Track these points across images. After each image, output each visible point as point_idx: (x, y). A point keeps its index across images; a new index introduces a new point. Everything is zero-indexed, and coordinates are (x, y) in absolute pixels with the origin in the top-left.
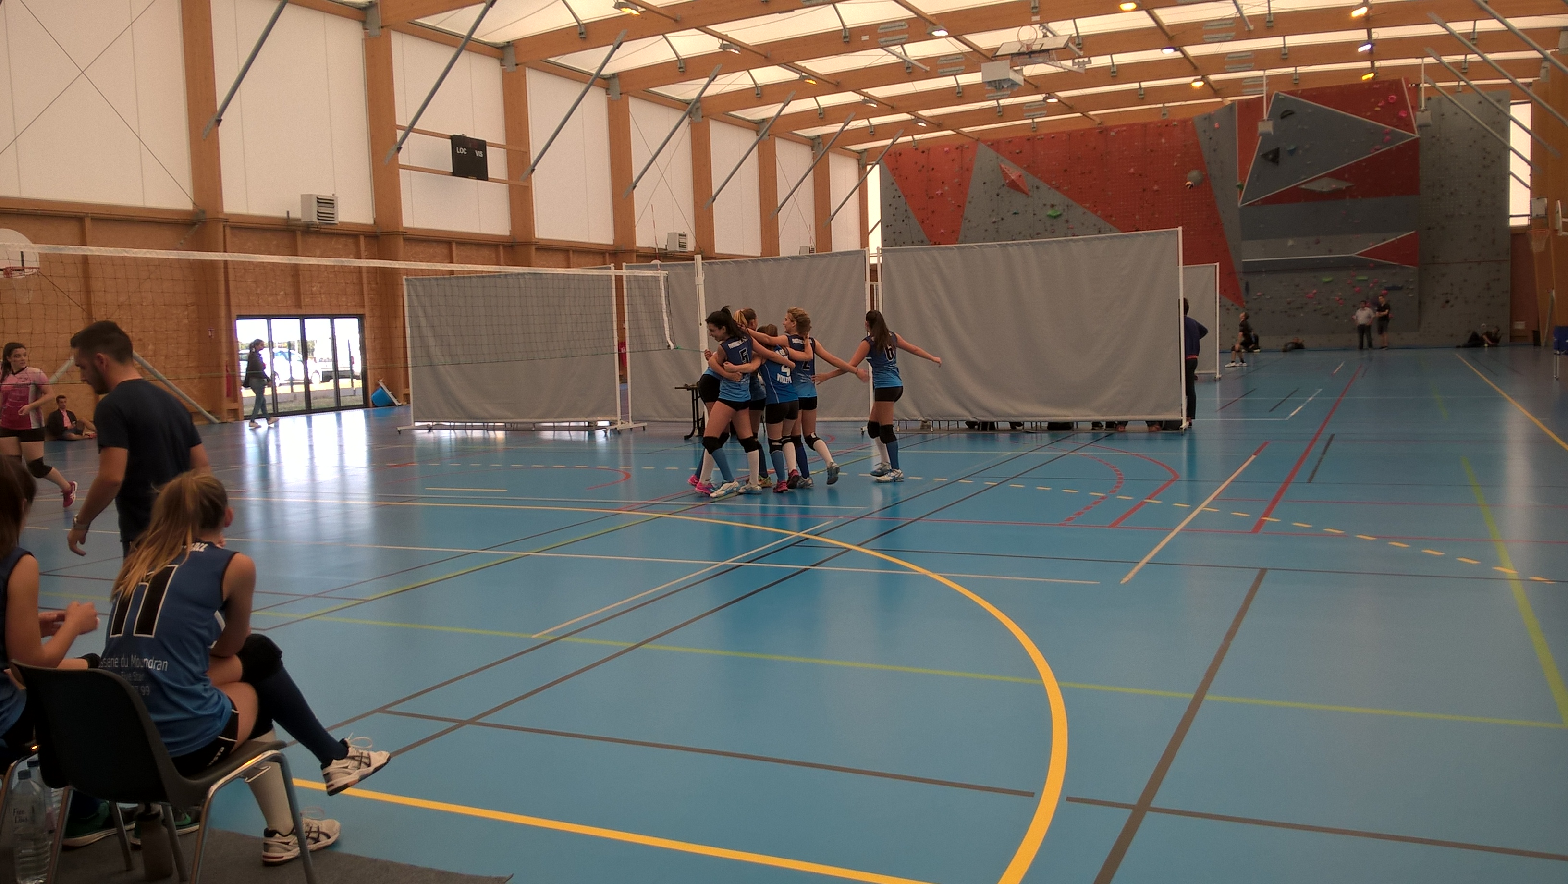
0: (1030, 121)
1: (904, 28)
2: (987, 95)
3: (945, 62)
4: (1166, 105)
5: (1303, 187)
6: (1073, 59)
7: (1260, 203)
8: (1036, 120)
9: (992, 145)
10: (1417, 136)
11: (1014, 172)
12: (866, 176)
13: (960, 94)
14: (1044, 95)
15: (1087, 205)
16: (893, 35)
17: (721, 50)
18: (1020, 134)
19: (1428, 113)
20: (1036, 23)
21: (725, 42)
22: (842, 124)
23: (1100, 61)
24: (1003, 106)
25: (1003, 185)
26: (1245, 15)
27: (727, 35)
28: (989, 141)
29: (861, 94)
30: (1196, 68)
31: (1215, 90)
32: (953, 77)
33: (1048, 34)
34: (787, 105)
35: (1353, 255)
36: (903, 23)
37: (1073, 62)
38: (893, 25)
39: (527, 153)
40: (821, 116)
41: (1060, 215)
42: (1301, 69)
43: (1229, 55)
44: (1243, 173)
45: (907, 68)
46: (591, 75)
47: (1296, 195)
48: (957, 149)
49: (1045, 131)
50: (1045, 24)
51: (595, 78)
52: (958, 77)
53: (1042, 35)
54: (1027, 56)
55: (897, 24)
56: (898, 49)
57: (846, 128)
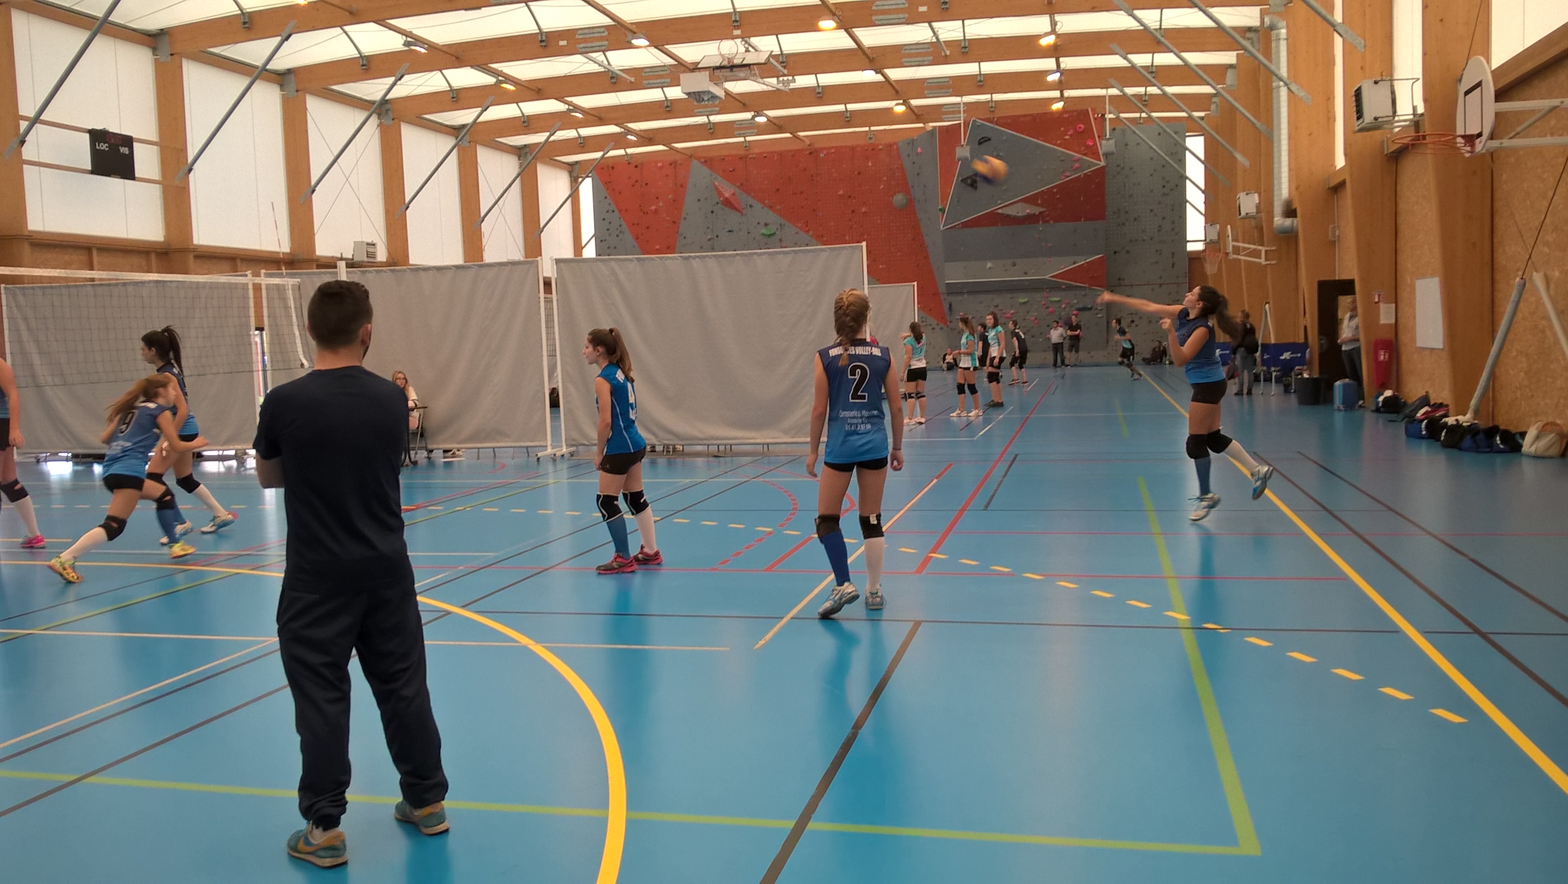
0: (742, 139)
1: (604, 34)
2: (696, 111)
3: (650, 74)
4: (873, 128)
5: (1000, 211)
6: (778, 77)
7: (960, 226)
8: (748, 139)
9: (706, 162)
10: (1103, 164)
11: (728, 190)
12: (578, 187)
13: (668, 109)
14: (753, 113)
15: (800, 225)
16: (592, 42)
17: (407, 48)
18: (734, 152)
19: (1112, 142)
20: (737, 37)
21: (409, 39)
22: (548, 134)
23: (805, 81)
24: (713, 123)
25: (718, 203)
26: (941, 40)
27: (411, 32)
28: (701, 158)
29: (566, 103)
30: (897, 92)
31: (917, 115)
32: (660, 89)
33: (750, 49)
34: (486, 110)
35: (1047, 277)
36: (602, 30)
37: (778, 80)
38: (592, 31)
39: (184, 150)
40: (525, 124)
41: (775, 233)
42: (997, 97)
43: (928, 81)
44: (944, 198)
45: (612, 78)
46: (256, 67)
47: (994, 219)
48: (671, 164)
49: (757, 150)
50: (748, 39)
51: (261, 71)
52: (665, 89)
53: (744, 49)
54: (729, 70)
55: (597, 30)
56: (599, 56)
57: (552, 138)
